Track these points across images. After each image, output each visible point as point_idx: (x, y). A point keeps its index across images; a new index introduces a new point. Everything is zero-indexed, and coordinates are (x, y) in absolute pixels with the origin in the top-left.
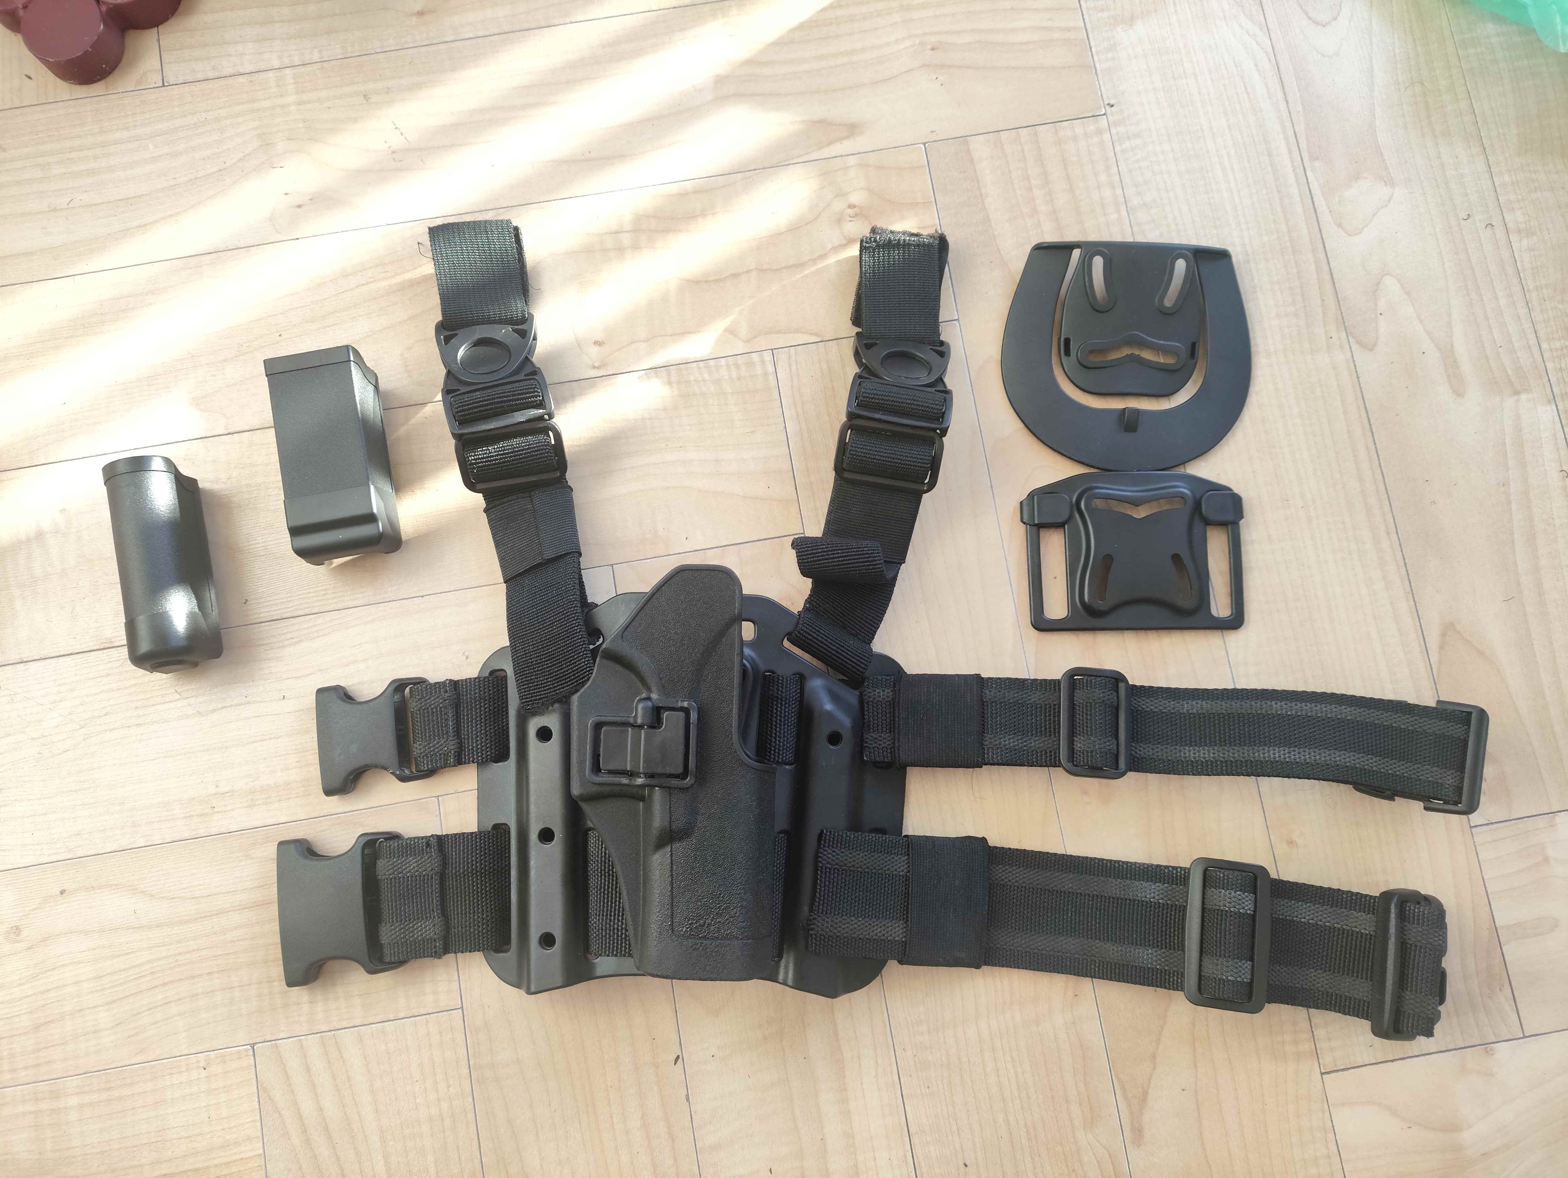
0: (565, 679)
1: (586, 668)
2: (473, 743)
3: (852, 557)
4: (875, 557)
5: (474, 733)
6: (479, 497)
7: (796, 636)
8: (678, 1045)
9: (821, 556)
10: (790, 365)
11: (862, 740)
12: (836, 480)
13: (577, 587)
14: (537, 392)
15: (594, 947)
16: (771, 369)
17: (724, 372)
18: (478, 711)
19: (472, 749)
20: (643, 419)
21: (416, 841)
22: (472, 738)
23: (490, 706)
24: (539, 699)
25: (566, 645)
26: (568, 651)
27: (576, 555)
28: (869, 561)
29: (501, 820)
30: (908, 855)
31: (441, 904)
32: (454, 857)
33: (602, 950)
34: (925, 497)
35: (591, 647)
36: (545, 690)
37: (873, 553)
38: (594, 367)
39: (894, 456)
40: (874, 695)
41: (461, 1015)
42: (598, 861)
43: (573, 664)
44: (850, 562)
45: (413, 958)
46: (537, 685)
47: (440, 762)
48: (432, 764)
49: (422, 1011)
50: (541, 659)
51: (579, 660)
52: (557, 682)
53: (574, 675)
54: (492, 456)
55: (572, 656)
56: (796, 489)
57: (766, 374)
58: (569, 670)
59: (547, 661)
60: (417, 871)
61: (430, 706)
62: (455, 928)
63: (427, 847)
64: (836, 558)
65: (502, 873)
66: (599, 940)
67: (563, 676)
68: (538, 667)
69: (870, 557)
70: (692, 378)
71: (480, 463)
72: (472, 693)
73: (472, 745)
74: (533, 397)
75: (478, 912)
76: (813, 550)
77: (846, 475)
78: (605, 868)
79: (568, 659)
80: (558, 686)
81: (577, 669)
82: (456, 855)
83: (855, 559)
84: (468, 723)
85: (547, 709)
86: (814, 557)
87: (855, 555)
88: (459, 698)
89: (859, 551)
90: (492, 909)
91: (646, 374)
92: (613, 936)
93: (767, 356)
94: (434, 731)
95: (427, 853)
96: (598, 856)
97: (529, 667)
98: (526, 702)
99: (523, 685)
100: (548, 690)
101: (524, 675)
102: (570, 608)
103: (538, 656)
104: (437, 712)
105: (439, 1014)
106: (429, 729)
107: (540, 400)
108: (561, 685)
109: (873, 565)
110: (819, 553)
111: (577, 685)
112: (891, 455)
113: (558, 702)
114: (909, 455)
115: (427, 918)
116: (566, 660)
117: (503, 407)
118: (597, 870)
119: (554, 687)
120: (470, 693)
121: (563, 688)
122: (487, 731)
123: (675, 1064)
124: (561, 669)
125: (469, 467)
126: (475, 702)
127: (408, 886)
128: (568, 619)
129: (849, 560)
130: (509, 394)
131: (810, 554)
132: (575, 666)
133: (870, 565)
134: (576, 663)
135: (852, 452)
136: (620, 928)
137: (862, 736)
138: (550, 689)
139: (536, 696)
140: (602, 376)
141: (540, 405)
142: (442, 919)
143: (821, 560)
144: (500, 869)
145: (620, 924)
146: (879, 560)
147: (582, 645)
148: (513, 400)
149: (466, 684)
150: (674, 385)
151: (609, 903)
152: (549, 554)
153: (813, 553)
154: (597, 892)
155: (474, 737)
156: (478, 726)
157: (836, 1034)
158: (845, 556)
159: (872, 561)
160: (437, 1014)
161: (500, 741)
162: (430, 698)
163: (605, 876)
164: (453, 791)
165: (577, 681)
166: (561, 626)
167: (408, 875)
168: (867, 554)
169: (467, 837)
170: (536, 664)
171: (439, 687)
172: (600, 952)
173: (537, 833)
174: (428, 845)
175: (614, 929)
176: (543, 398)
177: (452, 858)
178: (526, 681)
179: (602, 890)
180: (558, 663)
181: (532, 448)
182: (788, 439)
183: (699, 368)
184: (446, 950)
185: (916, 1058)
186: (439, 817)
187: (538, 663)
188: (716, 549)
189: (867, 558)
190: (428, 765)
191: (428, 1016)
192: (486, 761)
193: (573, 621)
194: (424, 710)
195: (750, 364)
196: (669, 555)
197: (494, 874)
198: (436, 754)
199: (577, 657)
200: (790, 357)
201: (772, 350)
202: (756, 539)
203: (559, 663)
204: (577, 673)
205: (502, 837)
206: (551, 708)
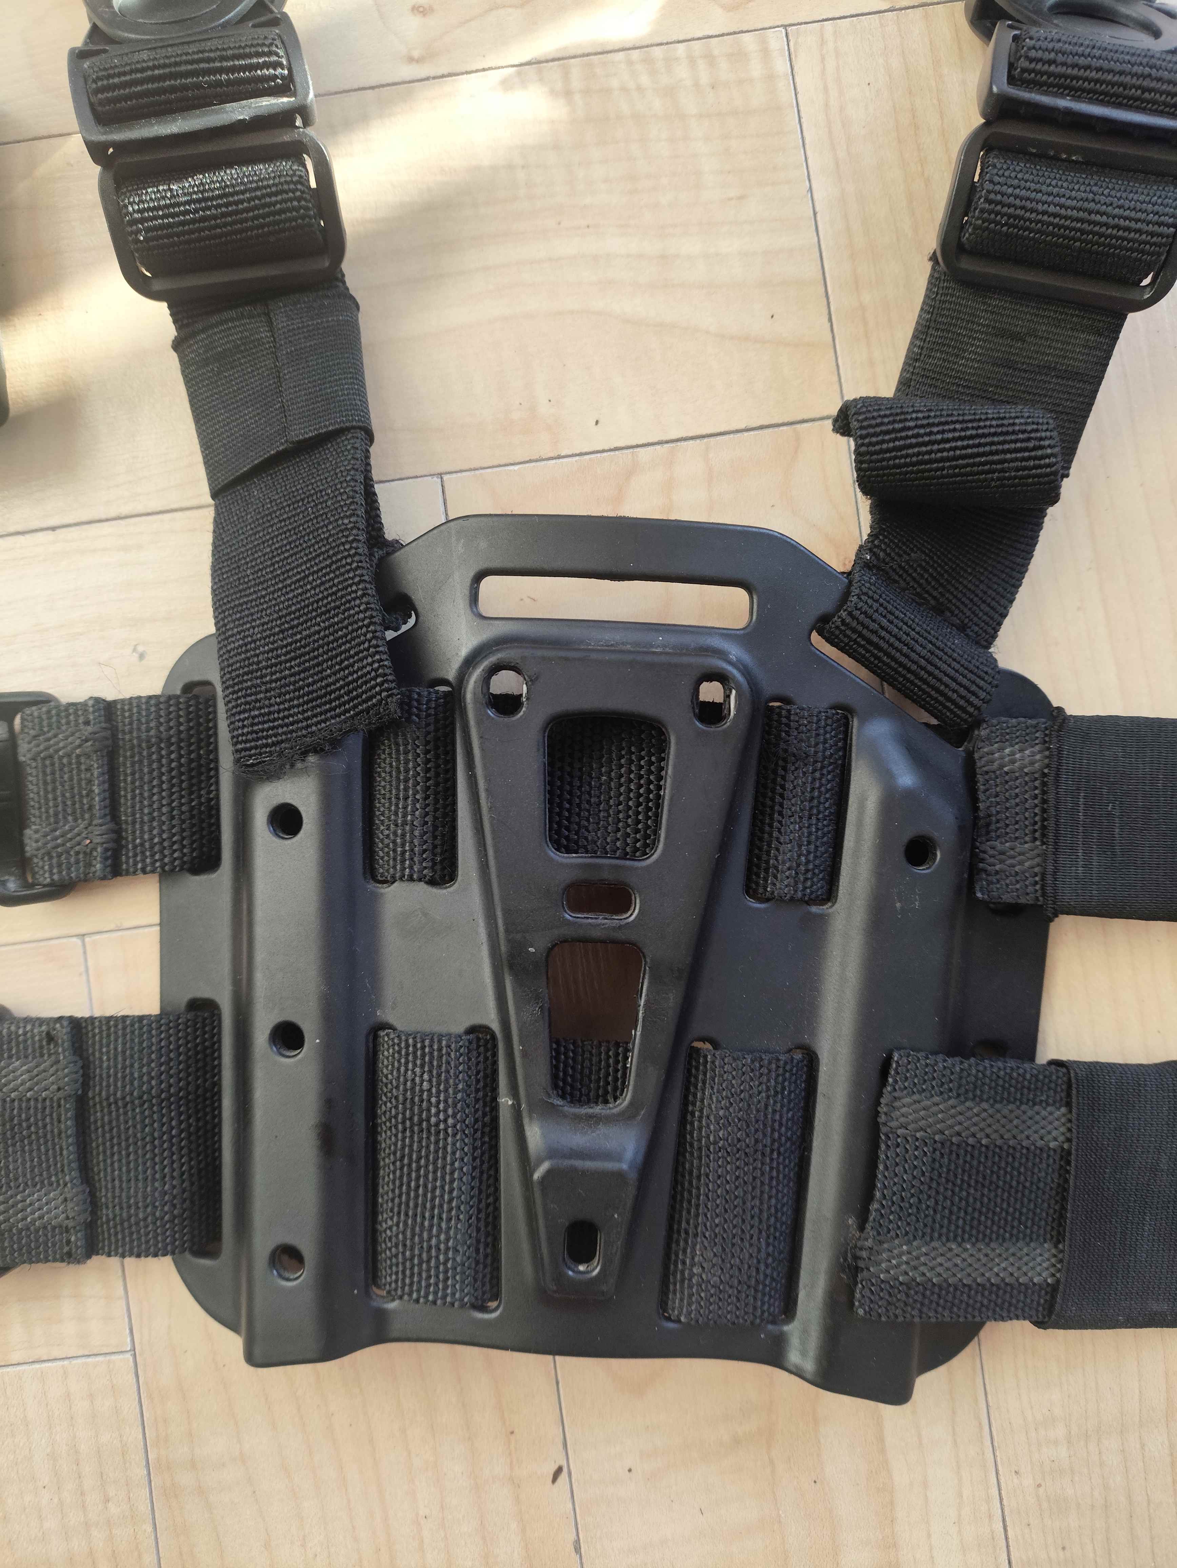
0: (330, 702)
1: (375, 678)
2: (142, 832)
3: (988, 440)
4: (1041, 439)
5: (146, 811)
6: (160, 311)
7: (843, 621)
8: (561, 1446)
9: (913, 436)
10: (823, 59)
11: (973, 855)
12: (934, 282)
13: (360, 499)
14: (277, 55)
15: (388, 1277)
16: (781, 66)
17: (682, 72)
18: (155, 766)
19: (142, 845)
20: (510, 167)
21: (29, 1028)
22: (142, 822)
23: (181, 756)
24: (274, 744)
25: (333, 625)
26: (336, 640)
27: (361, 434)
28: (1026, 449)
29: (204, 992)
30: (1068, 1105)
31: (79, 1160)
32: (105, 1065)
33: (403, 1288)
34: (1134, 320)
35: (390, 635)
36: (287, 725)
37: (1037, 431)
38: (411, 60)
39: (1092, 205)
40: (1002, 758)
41: (131, 1364)
42: (396, 1098)
43: (347, 667)
44: (981, 450)
45: (24, 1262)
46: (270, 713)
47: (77, 870)
48: (60, 872)
49: (56, 1353)
50: (278, 656)
51: (361, 660)
52: (313, 708)
53: (350, 692)
54: (178, 205)
55: (345, 651)
56: (830, 320)
57: (770, 77)
58: (337, 681)
59: (290, 660)
60: (30, 1089)
61: (57, 751)
62: (107, 1208)
63: (49, 1043)
64: (948, 441)
65: (205, 1099)
66: (397, 1265)
67: (325, 695)
68: (272, 674)
69: (1029, 440)
70: (615, 83)
71: (151, 219)
72: (143, 727)
73: (142, 838)
74: (267, 65)
75: (154, 1180)
76: (894, 422)
77: (966, 264)
78: (412, 1115)
79: (336, 656)
80: (315, 716)
81: (356, 680)
82: (109, 1060)
83: (992, 443)
84: (133, 791)
85: (292, 766)
86: (896, 439)
87: (995, 434)
88: (114, 736)
89: (1002, 425)
90: (183, 1174)
91: (519, 74)
92: (428, 1261)
93: (776, 40)
94: (64, 803)
95: (50, 1055)
96: (397, 1087)
97: (251, 672)
98: (245, 749)
99: (240, 713)
100: (292, 724)
101: (240, 690)
102: (343, 544)
103: (272, 650)
104: (70, 763)
105: (90, 1360)
106: (55, 799)
107: (283, 77)
108: (321, 714)
109: (1035, 458)
110: (909, 428)
111: (357, 714)
112: (1086, 205)
113: (316, 752)
114: (1127, 204)
115: (51, 1184)
116: (331, 659)
117: (198, 86)
118: (396, 1117)
119: (307, 719)
120: (139, 729)
121: (324, 721)
122: (173, 809)
123: (554, 1480)
124: (321, 680)
125: (129, 229)
126: (149, 748)
127: (12, 1119)
128: (338, 568)
129: (979, 445)
130: (212, 55)
131: (888, 432)
132: (351, 674)
133: (1029, 458)
134: (352, 665)
135: (992, 196)
136: (442, 1246)
137: (974, 847)
138: (297, 722)
139: (267, 737)
140: (427, 79)
141: (286, 87)
142: (80, 1189)
143: (911, 446)
144: (200, 1092)
145: (442, 1237)
146: (1050, 446)
147: (368, 626)
148: (221, 70)
149: (130, 710)
150: (577, 97)
151: (421, 1191)
152: (301, 432)
153: (894, 431)
154: (394, 1163)
155: (146, 818)
156: (155, 798)
157: (881, 1439)
158: (972, 437)
159: (1035, 448)
160: (84, 1360)
161: (202, 829)
162: (55, 736)
163: (412, 1132)
164: (112, 927)
165: (355, 707)
166: (322, 583)
167: (13, 1095)
168: (1024, 432)
169: (132, 1025)
170: (266, 668)
171: (76, 712)
172: (399, 1292)
173: (268, 1032)
174: (50, 1038)
175: (430, 1247)
176: (290, 70)
177: (101, 1067)
178: (247, 703)
179: (406, 1161)
180: (314, 666)
181: (265, 187)
182: (815, 214)
183: (630, 63)
184: (92, 1248)
185: (1041, 1490)
186: (84, 977)
187: (271, 666)
188: (658, 447)
189: (1022, 441)
190: (52, 874)
191: (66, 1362)
192: (172, 870)
193: (348, 572)
194: (44, 759)
195: (739, 57)
196: (559, 457)
197: (189, 1101)
198: (68, 852)
199: (357, 654)
200: (823, 42)
201: (785, 27)
202: (743, 426)
203: (318, 665)
204: (355, 689)
205: (204, 1026)
206: (299, 765)
